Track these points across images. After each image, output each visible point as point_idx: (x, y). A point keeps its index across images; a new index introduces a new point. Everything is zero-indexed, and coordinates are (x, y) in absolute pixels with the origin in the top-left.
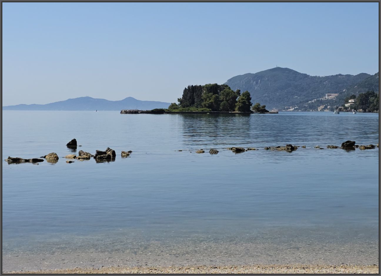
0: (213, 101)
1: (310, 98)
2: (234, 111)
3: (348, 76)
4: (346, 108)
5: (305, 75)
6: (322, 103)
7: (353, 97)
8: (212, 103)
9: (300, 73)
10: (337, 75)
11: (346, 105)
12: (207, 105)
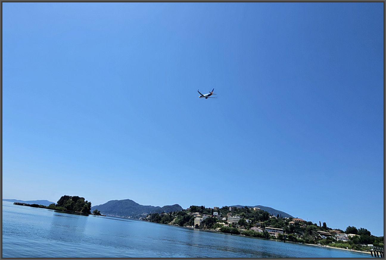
0: (70, 205)
1: (138, 214)
2: (80, 212)
3: (153, 207)
4: (146, 219)
5: (138, 204)
6: (141, 216)
7: (150, 215)
8: (69, 205)
9: (136, 203)
10: (149, 206)
11: (147, 218)
12: (66, 206)
